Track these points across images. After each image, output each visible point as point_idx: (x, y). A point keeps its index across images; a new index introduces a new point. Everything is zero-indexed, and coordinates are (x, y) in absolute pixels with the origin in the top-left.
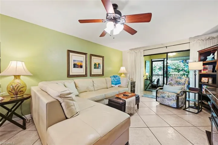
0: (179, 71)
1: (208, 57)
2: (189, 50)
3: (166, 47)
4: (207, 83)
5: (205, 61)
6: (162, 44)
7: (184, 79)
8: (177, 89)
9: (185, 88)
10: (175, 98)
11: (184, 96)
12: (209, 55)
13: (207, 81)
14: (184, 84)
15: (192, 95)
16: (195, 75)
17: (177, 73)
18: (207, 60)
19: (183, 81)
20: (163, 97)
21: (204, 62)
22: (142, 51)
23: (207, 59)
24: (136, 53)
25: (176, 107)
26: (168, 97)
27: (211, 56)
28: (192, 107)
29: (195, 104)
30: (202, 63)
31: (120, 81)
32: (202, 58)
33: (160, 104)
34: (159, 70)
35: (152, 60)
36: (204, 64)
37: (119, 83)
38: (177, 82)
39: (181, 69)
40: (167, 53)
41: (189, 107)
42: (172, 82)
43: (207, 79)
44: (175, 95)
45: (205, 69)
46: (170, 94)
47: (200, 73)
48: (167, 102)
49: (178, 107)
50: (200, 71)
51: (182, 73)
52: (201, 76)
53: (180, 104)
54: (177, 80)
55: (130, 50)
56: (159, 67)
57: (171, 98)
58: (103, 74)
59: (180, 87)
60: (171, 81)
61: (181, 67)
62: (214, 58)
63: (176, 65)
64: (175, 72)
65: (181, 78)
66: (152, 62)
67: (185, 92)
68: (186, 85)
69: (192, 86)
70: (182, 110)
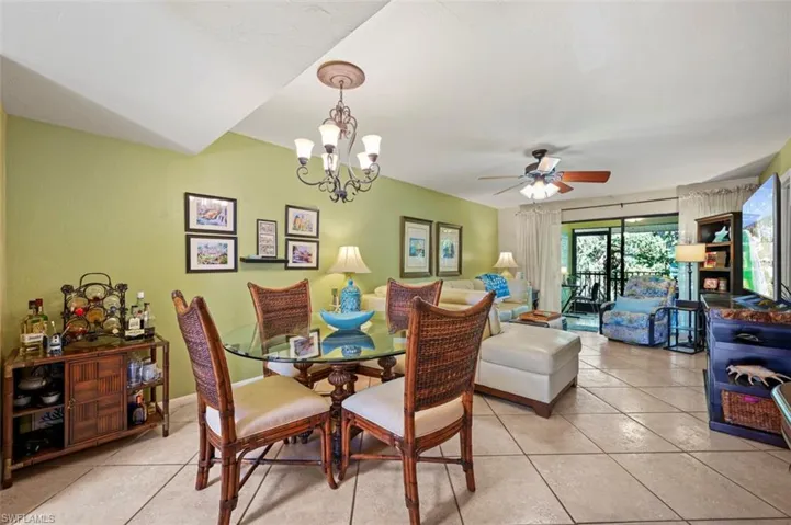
0: (650, 262)
1: (717, 234)
2: (677, 214)
3: (622, 204)
4: (717, 289)
5: (711, 242)
6: (611, 197)
7: (665, 283)
8: (650, 305)
9: (668, 301)
10: (645, 323)
11: (665, 320)
12: (720, 230)
13: (715, 287)
14: (666, 294)
15: (683, 315)
16: (690, 273)
17: (644, 268)
18: (715, 241)
19: (662, 286)
20: (618, 324)
21: (710, 245)
22: (558, 211)
23: (714, 237)
24: (540, 215)
25: (647, 343)
26: (630, 321)
27: (723, 232)
28: (684, 345)
29: (690, 337)
30: (703, 246)
31: (506, 287)
32: (706, 234)
33: (610, 339)
34: (589, 259)
35: (573, 230)
36: (708, 250)
37: (506, 294)
38: (649, 289)
39: (659, 255)
40: (623, 219)
41: (677, 344)
42: (638, 291)
43: (715, 281)
44: (646, 317)
45: (710, 260)
46: (633, 315)
47: (702, 269)
48: (627, 335)
49: (652, 345)
50: (701, 264)
51: (659, 267)
52: (704, 275)
53: (656, 335)
54: (648, 284)
55: (522, 206)
56: (591, 251)
57: (635, 324)
58: (460, 271)
59: (656, 300)
60: (634, 288)
61: (658, 249)
62: (727, 236)
63: (643, 244)
64: (640, 266)
65: (657, 280)
66: (574, 236)
67: (667, 311)
68: (669, 297)
69: (683, 297)
70: (661, 350)
